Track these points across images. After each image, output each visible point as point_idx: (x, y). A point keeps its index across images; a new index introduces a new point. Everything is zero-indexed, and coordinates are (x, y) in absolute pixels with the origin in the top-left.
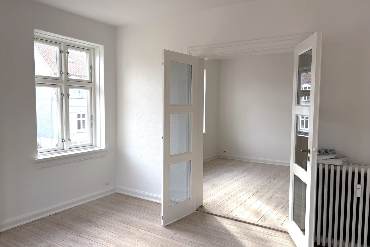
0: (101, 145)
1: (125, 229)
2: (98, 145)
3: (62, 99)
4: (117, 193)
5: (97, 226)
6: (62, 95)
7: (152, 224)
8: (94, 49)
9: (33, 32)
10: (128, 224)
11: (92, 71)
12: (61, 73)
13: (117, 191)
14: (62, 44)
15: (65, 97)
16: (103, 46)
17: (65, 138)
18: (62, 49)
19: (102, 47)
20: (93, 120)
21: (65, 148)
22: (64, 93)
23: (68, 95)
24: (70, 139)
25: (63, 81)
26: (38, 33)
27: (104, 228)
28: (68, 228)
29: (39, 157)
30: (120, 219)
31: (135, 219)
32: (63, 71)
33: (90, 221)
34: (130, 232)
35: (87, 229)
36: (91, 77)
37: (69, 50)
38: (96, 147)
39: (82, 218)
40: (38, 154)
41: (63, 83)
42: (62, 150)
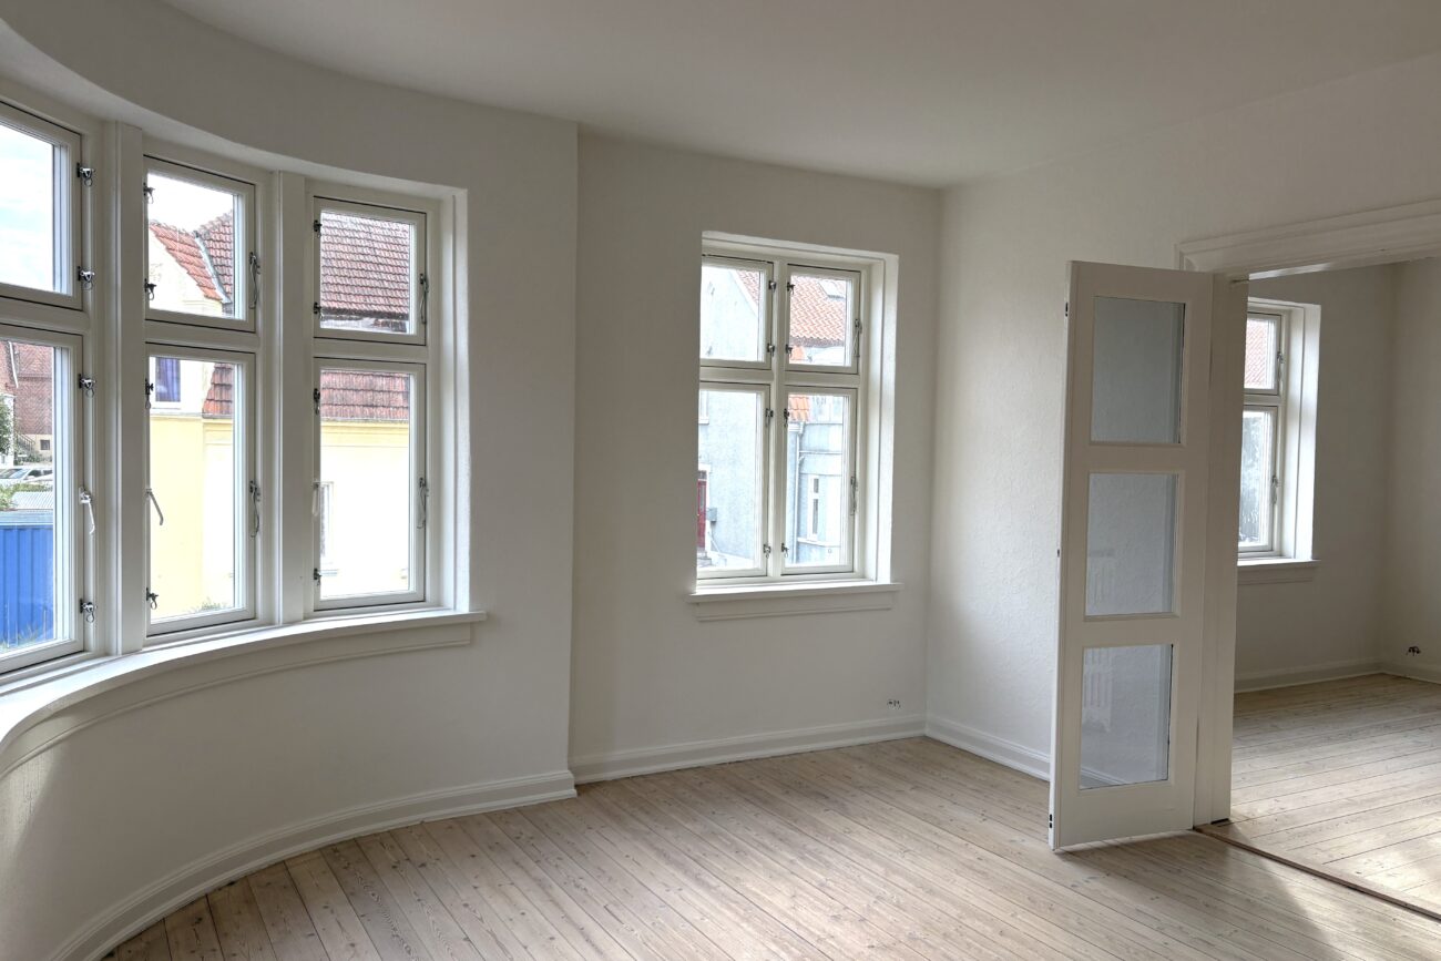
0: (880, 571)
1: (928, 837)
2: (871, 572)
3: (767, 426)
4: (925, 738)
5: (845, 813)
6: (768, 414)
7: (1016, 838)
8: (869, 267)
9: (700, 238)
10: (938, 825)
11: (862, 336)
12: (769, 350)
13: (928, 732)
14: (777, 263)
15: (776, 417)
16: (897, 257)
17: (771, 543)
18: (776, 279)
19: (892, 260)
20: (857, 493)
21: (770, 572)
22: (773, 407)
23: (786, 414)
24: (786, 546)
25: (773, 374)
26: (715, 239)
27: (863, 822)
28: (766, 802)
29: (701, 590)
30: (917, 808)
31: (965, 816)
32: (775, 342)
33: (827, 798)
34: (938, 846)
35: (814, 815)
36: (858, 356)
37: (794, 280)
38: (863, 577)
39: (807, 787)
40: (698, 582)
41: (772, 379)
42: (762, 576)
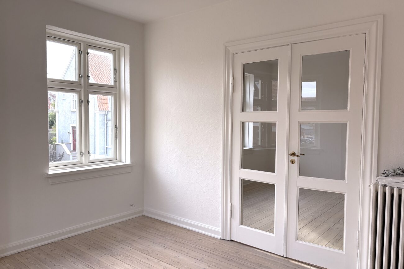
0: (126, 159)
1: (144, 261)
2: (123, 160)
3: (80, 106)
4: (144, 216)
5: (113, 255)
6: (81, 102)
7: (176, 255)
8: (119, 49)
9: (45, 29)
10: (148, 254)
11: (117, 74)
12: (80, 77)
13: (145, 214)
14: (82, 44)
15: (84, 103)
16: (129, 46)
17: (83, 151)
18: (82, 49)
19: (127, 47)
20: (118, 131)
21: (84, 162)
22: (83, 99)
23: (88, 102)
24: (90, 152)
25: (82, 86)
26: (51, 29)
27: (119, 258)
28: (79, 256)
29: (51, 172)
30: (141, 248)
31: (158, 248)
32: (82, 74)
33: (105, 248)
34: (148, 264)
35: (99, 259)
36: (116, 82)
37: (89, 51)
38: (121, 161)
39: (98, 244)
40: (50, 168)
41: (82, 88)
42: (80, 164)
